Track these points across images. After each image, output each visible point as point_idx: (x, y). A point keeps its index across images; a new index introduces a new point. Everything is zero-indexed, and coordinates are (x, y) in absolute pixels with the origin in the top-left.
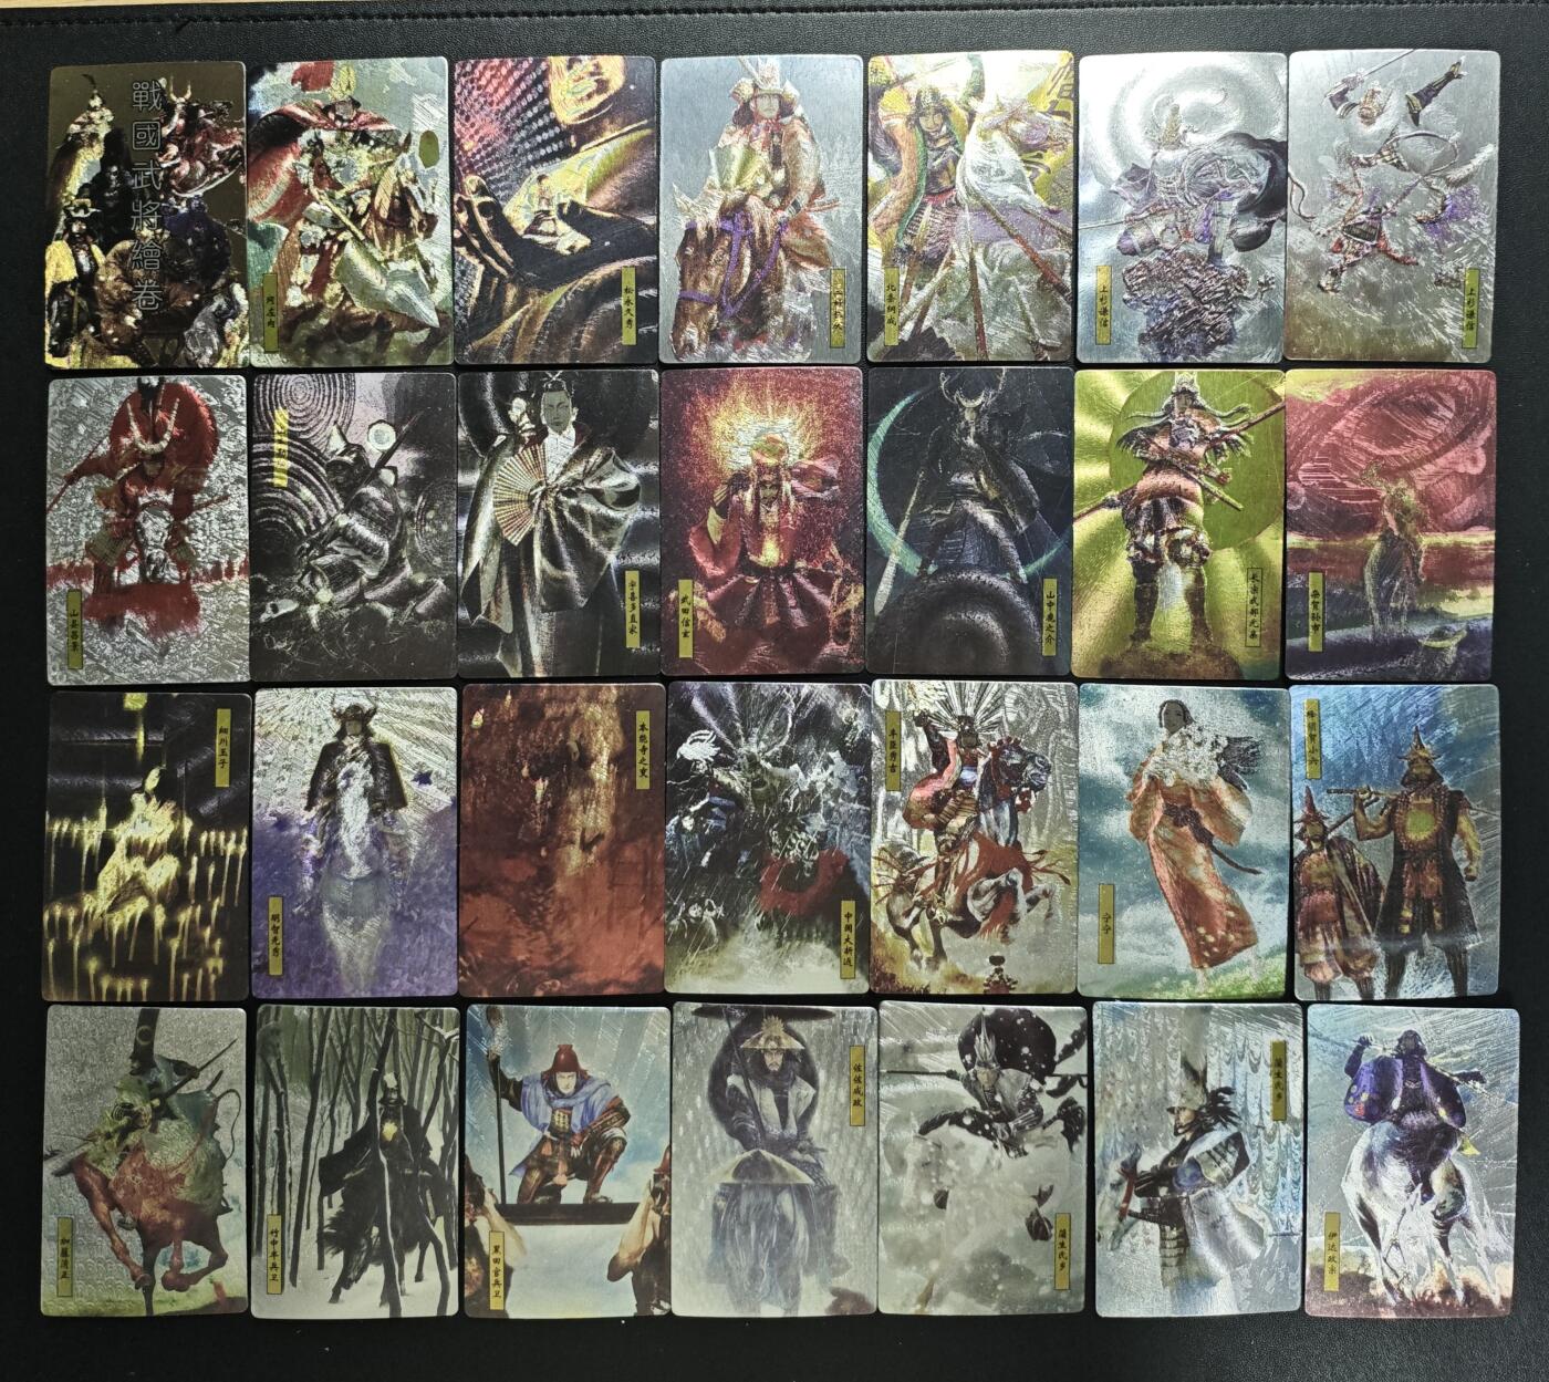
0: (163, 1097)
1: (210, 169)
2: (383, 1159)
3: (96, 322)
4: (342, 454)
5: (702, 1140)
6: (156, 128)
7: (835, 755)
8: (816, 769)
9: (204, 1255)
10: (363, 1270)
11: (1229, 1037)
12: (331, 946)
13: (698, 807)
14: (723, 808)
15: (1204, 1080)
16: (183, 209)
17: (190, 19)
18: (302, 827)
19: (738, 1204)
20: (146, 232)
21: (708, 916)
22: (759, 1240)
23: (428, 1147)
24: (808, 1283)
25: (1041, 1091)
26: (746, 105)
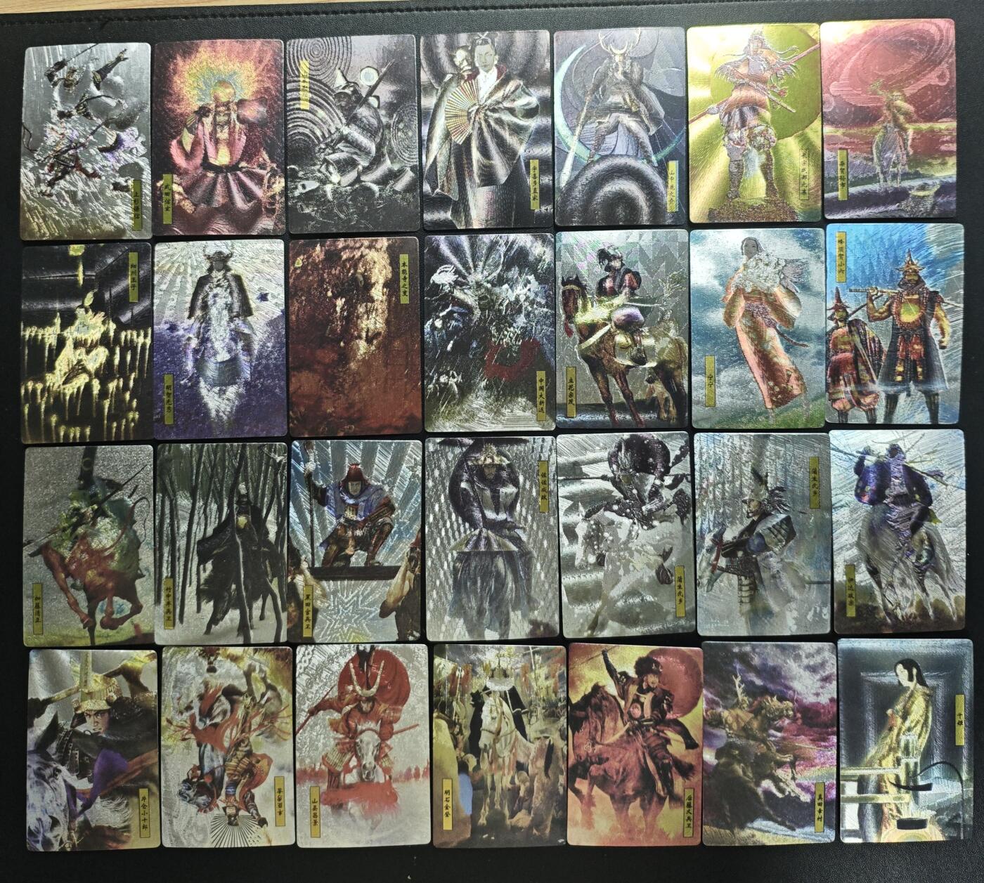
0: (100, 504)
2: (239, 541)
4: (344, 88)
5: (444, 525)
7: (531, 278)
8: (520, 287)
9: (128, 606)
10: (225, 613)
11: (782, 453)
12: (205, 405)
13: (444, 313)
14: (460, 314)
15: (766, 482)
18: (185, 330)
19: (469, 565)
21: (452, 381)
22: (483, 588)
23: (267, 533)
24: (516, 617)
25: (662, 485)
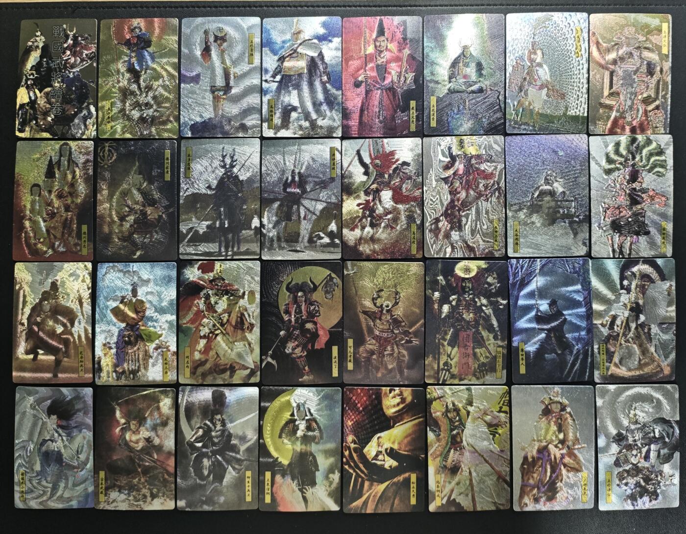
1: (82, 60)
3: (36, 119)
6: (62, 44)
16: (71, 76)
17: (78, 8)
20: (57, 85)
26: (547, 406)
